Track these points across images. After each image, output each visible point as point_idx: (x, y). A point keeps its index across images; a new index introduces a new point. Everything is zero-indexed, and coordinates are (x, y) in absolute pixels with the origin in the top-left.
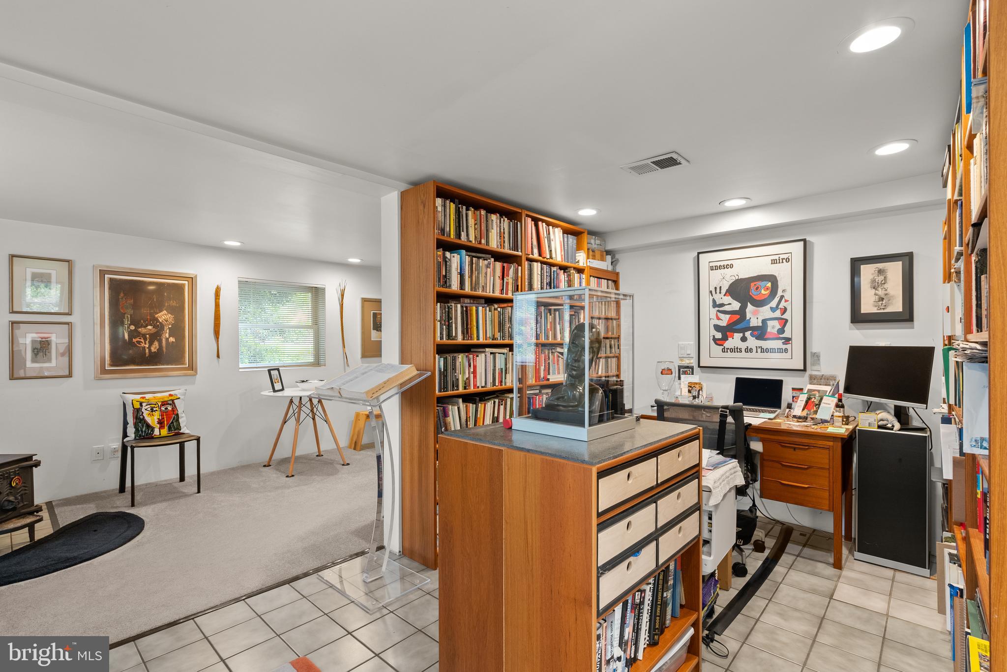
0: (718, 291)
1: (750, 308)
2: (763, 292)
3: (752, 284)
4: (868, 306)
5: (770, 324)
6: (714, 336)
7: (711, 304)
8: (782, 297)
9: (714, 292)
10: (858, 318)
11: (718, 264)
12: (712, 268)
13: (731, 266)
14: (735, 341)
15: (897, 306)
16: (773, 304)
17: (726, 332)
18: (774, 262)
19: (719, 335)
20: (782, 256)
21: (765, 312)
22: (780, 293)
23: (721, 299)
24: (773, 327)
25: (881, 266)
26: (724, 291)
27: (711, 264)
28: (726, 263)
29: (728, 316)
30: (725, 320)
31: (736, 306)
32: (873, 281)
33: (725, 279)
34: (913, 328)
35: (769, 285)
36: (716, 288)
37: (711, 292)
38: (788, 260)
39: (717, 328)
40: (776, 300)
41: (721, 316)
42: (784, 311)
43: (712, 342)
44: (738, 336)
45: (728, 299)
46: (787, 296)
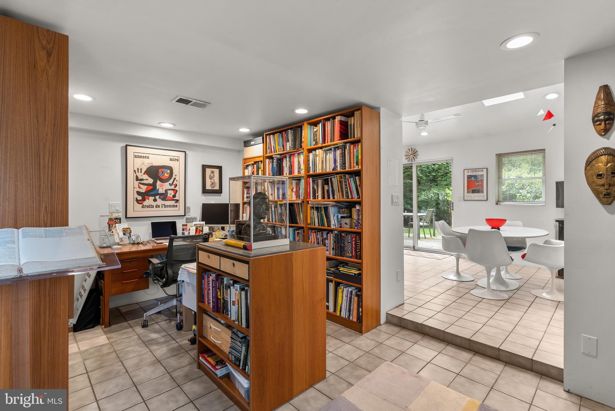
0: (140, 171)
1: (159, 183)
2: (166, 175)
3: (160, 170)
4: (208, 187)
5: (169, 192)
6: (136, 198)
7: (135, 178)
8: (175, 178)
9: (137, 171)
10: (205, 191)
11: (140, 155)
12: (135, 156)
13: (148, 158)
14: (150, 201)
15: (217, 188)
16: (171, 182)
17: (144, 196)
18: (171, 160)
19: (140, 198)
20: (175, 158)
21: (167, 186)
22: (174, 177)
23: (141, 176)
24: (171, 194)
25: (213, 170)
26: (143, 171)
27: (135, 154)
28: (145, 155)
29: (146, 187)
30: (144, 189)
31: (151, 181)
32: (210, 176)
33: (145, 164)
34: (221, 196)
35: (169, 171)
36: (138, 169)
37: (135, 171)
38: (178, 160)
39: (139, 193)
40: (172, 180)
41: (141, 186)
42: (176, 186)
43: (135, 202)
44: (152, 198)
45: (145, 177)
46: (177, 179)
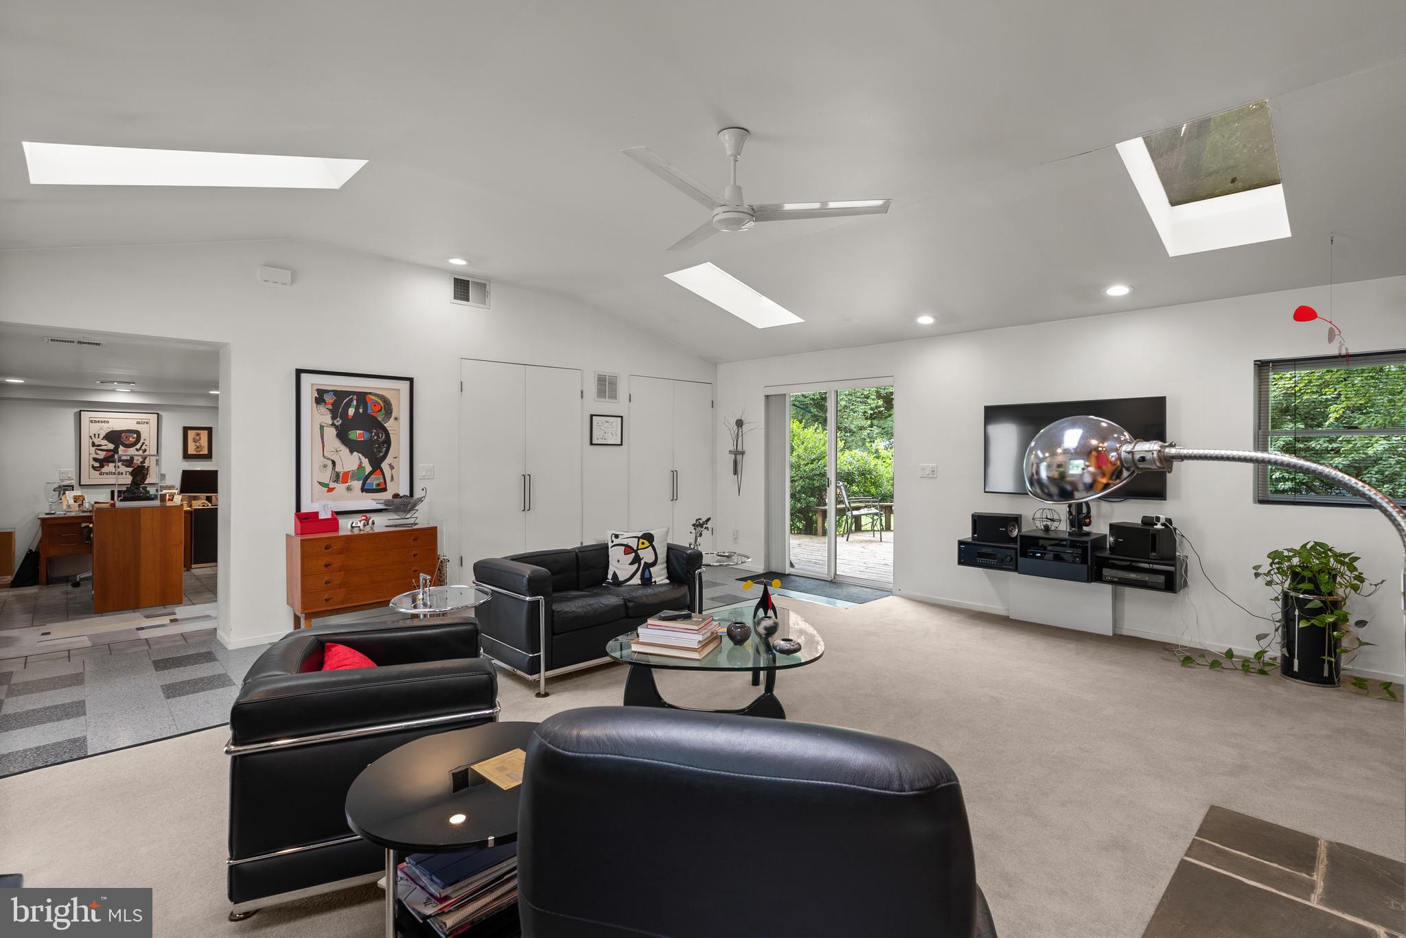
0: (97, 436)
1: (121, 448)
2: (131, 439)
3: (123, 434)
4: (191, 451)
5: (136, 458)
6: (93, 465)
7: (91, 444)
8: (143, 443)
9: (93, 437)
10: (186, 456)
11: (97, 420)
12: (92, 422)
13: (108, 422)
14: (110, 467)
15: (205, 452)
16: (138, 446)
17: (102, 463)
18: (138, 423)
19: (97, 465)
20: (143, 421)
21: (132, 451)
22: (142, 441)
23: (97, 441)
24: (138, 460)
25: (198, 431)
26: (101, 437)
27: (91, 419)
28: (103, 420)
29: (104, 453)
30: (102, 455)
31: (111, 446)
32: (194, 439)
33: (105, 429)
34: (211, 461)
35: (135, 436)
36: (95, 435)
37: (91, 437)
38: (147, 423)
39: (95, 460)
40: (140, 444)
41: (99, 452)
42: (145, 451)
43: (91, 468)
44: (111, 465)
45: (105, 442)
46: (147, 443)
